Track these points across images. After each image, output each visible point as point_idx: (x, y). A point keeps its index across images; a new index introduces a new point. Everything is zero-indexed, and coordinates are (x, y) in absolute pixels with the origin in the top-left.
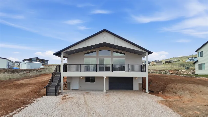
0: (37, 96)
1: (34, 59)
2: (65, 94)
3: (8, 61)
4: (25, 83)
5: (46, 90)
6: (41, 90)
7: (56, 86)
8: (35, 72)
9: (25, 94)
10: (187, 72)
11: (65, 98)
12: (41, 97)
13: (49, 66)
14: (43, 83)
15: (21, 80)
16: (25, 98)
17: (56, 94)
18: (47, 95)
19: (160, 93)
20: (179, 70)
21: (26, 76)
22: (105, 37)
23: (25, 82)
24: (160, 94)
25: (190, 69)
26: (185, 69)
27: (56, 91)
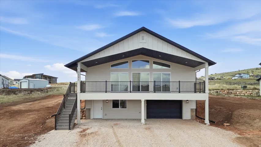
0: (41, 130)
1: (38, 76)
2: (85, 127)
3: (3, 78)
4: (24, 109)
5: (54, 120)
6: (48, 121)
7: (70, 115)
8: (39, 93)
9: (23, 128)
10: (244, 92)
11: (84, 133)
12: (47, 132)
13: (59, 84)
14: (49, 108)
15: (19, 104)
16: (21, 135)
17: (70, 126)
18: (56, 129)
19: (225, 124)
20: (233, 90)
21: (27, 99)
22: (143, 39)
23: (24, 107)
24: (227, 126)
25: (248, 88)
26: (242, 89)
27: (70, 122)
